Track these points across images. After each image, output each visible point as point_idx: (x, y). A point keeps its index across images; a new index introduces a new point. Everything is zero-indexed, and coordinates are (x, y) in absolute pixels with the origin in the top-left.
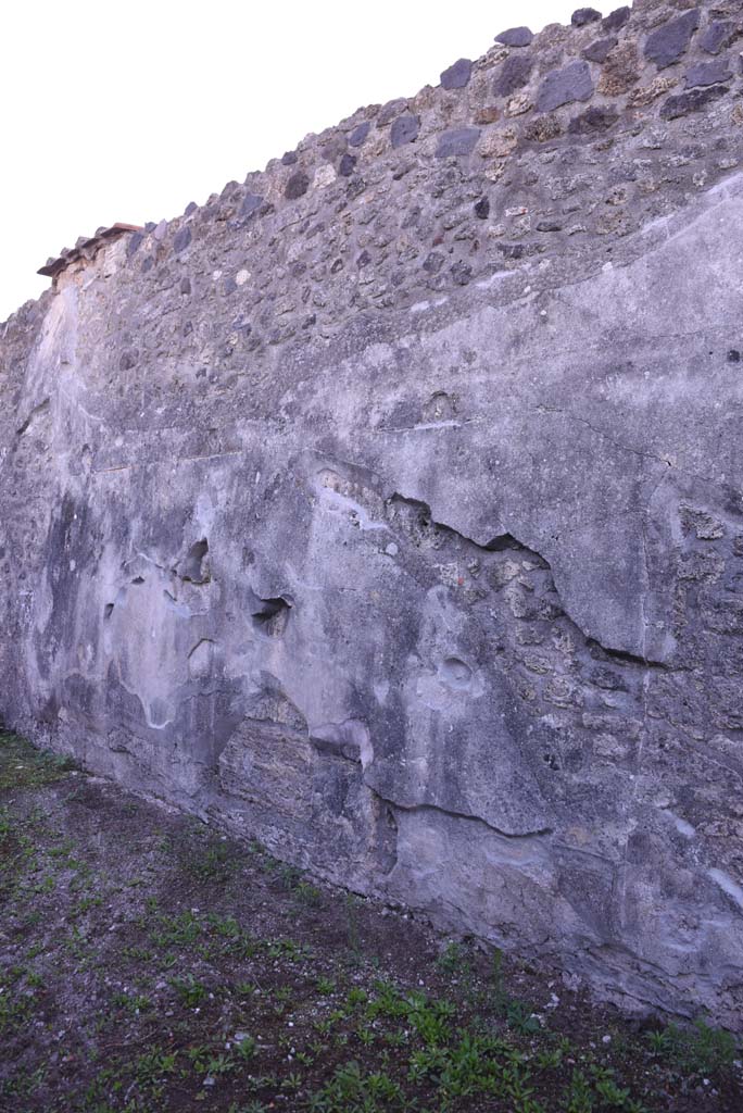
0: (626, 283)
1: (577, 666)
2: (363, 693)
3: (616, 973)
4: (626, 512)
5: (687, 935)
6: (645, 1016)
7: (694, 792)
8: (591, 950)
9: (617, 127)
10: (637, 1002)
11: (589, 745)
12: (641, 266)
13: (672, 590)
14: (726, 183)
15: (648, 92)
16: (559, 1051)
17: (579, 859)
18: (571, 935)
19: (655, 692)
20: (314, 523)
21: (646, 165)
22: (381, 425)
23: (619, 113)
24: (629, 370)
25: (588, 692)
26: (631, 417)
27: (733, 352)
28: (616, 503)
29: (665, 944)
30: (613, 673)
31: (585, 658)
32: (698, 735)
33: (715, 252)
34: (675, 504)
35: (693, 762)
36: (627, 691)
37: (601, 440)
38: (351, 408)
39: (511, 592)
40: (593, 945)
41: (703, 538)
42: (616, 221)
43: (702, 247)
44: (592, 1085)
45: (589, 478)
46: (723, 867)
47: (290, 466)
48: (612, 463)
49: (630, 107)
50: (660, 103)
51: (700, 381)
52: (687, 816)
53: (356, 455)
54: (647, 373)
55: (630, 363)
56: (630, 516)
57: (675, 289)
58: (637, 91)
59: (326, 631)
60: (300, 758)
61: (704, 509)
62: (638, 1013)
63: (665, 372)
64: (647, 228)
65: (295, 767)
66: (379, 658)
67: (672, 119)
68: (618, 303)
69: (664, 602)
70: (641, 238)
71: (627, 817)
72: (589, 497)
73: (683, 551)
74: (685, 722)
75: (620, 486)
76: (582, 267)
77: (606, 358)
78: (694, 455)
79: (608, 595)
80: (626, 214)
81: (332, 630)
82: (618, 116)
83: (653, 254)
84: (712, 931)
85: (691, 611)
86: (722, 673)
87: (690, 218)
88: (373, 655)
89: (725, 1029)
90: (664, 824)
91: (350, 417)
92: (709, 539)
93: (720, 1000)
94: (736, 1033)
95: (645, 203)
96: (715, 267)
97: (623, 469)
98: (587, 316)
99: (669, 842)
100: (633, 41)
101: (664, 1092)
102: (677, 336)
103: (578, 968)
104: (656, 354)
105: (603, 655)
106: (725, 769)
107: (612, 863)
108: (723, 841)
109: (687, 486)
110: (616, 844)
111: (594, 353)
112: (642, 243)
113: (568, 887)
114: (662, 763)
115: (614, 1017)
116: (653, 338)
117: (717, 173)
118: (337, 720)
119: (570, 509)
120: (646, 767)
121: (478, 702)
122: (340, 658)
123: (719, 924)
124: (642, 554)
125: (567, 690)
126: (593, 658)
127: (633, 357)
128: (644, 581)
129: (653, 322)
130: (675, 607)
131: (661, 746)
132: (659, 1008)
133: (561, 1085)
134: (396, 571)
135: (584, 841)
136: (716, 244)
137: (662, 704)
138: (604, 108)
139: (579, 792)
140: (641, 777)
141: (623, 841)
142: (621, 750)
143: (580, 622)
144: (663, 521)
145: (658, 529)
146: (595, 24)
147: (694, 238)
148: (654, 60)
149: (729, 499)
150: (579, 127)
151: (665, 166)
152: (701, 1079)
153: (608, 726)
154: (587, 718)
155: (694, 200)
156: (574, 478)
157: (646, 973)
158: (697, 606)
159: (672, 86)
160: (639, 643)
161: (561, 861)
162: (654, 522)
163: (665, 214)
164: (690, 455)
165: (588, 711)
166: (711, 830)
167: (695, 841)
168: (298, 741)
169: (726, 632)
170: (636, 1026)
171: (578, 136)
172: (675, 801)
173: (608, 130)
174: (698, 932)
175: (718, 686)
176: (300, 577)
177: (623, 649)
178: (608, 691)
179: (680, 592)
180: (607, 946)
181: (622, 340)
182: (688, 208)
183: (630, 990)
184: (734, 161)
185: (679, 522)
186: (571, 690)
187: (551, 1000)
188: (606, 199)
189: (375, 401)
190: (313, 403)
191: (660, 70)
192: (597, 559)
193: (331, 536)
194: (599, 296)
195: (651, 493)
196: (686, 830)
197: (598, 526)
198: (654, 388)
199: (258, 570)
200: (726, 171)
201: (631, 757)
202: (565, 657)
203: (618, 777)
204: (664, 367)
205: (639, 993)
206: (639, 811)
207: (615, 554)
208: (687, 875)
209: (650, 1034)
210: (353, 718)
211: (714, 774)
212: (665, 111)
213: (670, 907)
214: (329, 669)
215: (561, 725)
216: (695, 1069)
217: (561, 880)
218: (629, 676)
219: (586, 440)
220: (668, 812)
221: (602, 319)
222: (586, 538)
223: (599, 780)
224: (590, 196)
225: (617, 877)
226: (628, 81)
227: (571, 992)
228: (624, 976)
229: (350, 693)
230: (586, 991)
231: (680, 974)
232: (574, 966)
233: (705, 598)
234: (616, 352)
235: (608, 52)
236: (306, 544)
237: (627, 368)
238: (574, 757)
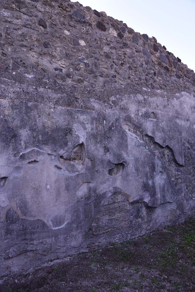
1: (175, 168)
2: (146, 184)
10: (184, 220)
11: (177, 182)
17: (180, 201)
19: (183, 171)
20: (128, 140)
22: (142, 116)
25: (177, 173)
26: (179, 126)
28: (179, 141)
37: (177, 129)
38: (134, 109)
39: (166, 156)
43: (184, 102)
45: (176, 136)
47: (116, 121)
51: (185, 123)
53: (137, 122)
58: (172, 69)
59: (135, 170)
60: (125, 209)
65: (124, 213)
66: (149, 174)
67: (177, 78)
68: (177, 106)
72: (176, 139)
79: (180, 156)
81: (137, 170)
86: (188, 166)
88: (147, 174)
91: (134, 111)
93: (190, 212)
95: (175, 90)
96: (185, 106)
97: (179, 135)
98: (173, 106)
100: (171, 60)
103: (178, 220)
105: (178, 166)
107: (183, 199)
111: (175, 114)
116: (180, 114)
117: (182, 90)
118: (140, 193)
121: (165, 179)
122: (140, 177)
123: (191, 202)
124: (182, 149)
128: (183, 153)
129: (180, 111)
131: (184, 179)
134: (149, 153)
138: (168, 68)
141: (184, 195)
143: (178, 161)
147: (183, 100)
150: (165, 68)
153: (179, 178)
156: (174, 135)
159: (175, 72)
161: (178, 203)
163: (178, 93)
164: (185, 134)
165: (177, 176)
167: (188, 192)
168: (124, 204)
169: (188, 160)
173: (169, 72)
176: (128, 156)
178: (179, 172)
180: (182, 214)
186: (175, 173)
189: (140, 109)
190: (122, 103)
191: (174, 67)
192: (178, 150)
193: (133, 144)
194: (175, 103)
198: (181, 122)
199: (112, 154)
201: (182, 182)
208: (188, 197)
210: (144, 191)
212: (176, 76)
213: (187, 203)
214: (137, 180)
215: (174, 180)
217: (177, 206)
219: (175, 129)
221: (175, 108)
222: (177, 146)
226: (171, 66)
229: (143, 185)
236: (127, 146)
237: (178, 118)
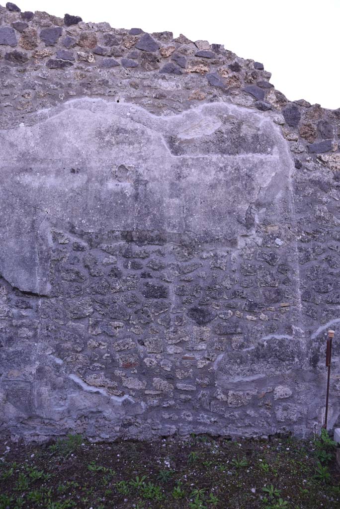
0: (30, 134)
1: (9, 300)
3: (35, 428)
4: (29, 232)
5: (62, 403)
6: (48, 441)
7: (61, 346)
8: (23, 422)
9: (27, 64)
10: (44, 437)
11: (16, 334)
12: (36, 127)
13: (49, 265)
14: (72, 101)
15: (41, 53)
16: (12, 469)
17: (15, 384)
18: (14, 418)
19: (44, 307)
21: (40, 85)
23: (29, 58)
24: (30, 172)
25: (15, 311)
26: (31, 192)
27: (73, 169)
28: (25, 228)
29: (54, 409)
30: (25, 301)
31: (13, 296)
32: (61, 323)
33: (66, 128)
34: (50, 229)
35: (60, 334)
36: (32, 308)
37: (18, 201)
40: (24, 419)
41: (61, 243)
42: (26, 105)
43: (62, 125)
44: (28, 476)
45: (12, 217)
46: (74, 373)
48: (23, 211)
49: (33, 57)
50: (46, 60)
51: (60, 180)
52: (60, 356)
54: (38, 174)
55: (31, 169)
56: (31, 234)
57: (51, 140)
58: (37, 52)
61: (61, 232)
62: (45, 441)
63: (46, 174)
64: (40, 112)
67: (51, 68)
68: (26, 142)
69: (46, 270)
70: (36, 116)
71: (35, 361)
72: (13, 225)
73: (53, 248)
74: (56, 318)
75: (26, 221)
76: (10, 122)
77: (21, 165)
78: (57, 209)
79: (22, 268)
80: (31, 103)
82: (28, 59)
83: (42, 123)
84: (72, 399)
85: (57, 273)
86: (70, 297)
87: (58, 112)
89: (78, 434)
90: (51, 361)
92: (63, 244)
93: (76, 424)
94: (82, 434)
95: (39, 101)
96: (67, 134)
97: (27, 214)
98: (12, 145)
99: (53, 368)
100: (35, 29)
101: (57, 466)
102: (51, 159)
103: (18, 432)
104: (42, 166)
105: (20, 294)
106: (73, 335)
107: (30, 382)
108: (74, 363)
109: (54, 222)
110: (31, 373)
111: (15, 162)
112: (37, 118)
113: (11, 397)
114: (48, 336)
115: (36, 446)
116: (41, 159)
117: (68, 97)
119: (3, 230)
120: (41, 339)
123: (74, 395)
124: (36, 250)
125: (5, 311)
126: (17, 296)
127: (33, 166)
128: (37, 261)
129: (41, 153)
130: (50, 272)
131: (47, 329)
132: (54, 436)
133: (14, 482)
135: (17, 376)
136: (67, 124)
137: (47, 312)
138: (22, 53)
139: (14, 355)
140: (40, 344)
141: (34, 372)
142: (31, 334)
143: (10, 280)
144: (45, 236)
145: (43, 239)
146: (17, 13)
147: (58, 121)
148: (44, 41)
149: (71, 228)
150: (10, 57)
151: (48, 87)
152: (70, 455)
153: (24, 324)
154: (15, 322)
155: (59, 104)
156: (5, 217)
157: (47, 423)
158: (59, 271)
159: (51, 55)
160: (36, 287)
161: (7, 387)
162: (41, 237)
163: (47, 108)
164: (55, 209)
165: (15, 319)
166: (69, 359)
167: (63, 365)
169: (71, 281)
170: (44, 446)
171: (9, 62)
172: (54, 351)
173: (23, 64)
174: (67, 401)
175: (69, 302)
177: (29, 291)
178: (23, 309)
179: (52, 266)
180: (30, 418)
181: (27, 158)
182: (57, 107)
183: (41, 433)
184: (75, 94)
185: (51, 236)
186: (7, 311)
187: (6, 449)
188: (22, 94)
191: (46, 46)
192: (17, 253)
194: (18, 137)
195: (40, 224)
196: (59, 361)
197: (17, 238)
198: (41, 180)
200: (72, 96)
201: (35, 336)
202: (3, 297)
203: (30, 345)
204: (45, 172)
205: (45, 433)
206: (40, 358)
207: (24, 250)
208: (61, 379)
209: (51, 447)
211: (69, 337)
212: (48, 64)
213: (55, 394)
215: (3, 327)
216: (68, 452)
217: (7, 396)
218: (32, 302)
219: (11, 200)
220: (52, 356)
221: (19, 147)
222: (11, 244)
223: (21, 348)
224: (15, 91)
225: (32, 387)
226: (33, 45)
227: (15, 443)
228: (38, 428)
230: (22, 440)
231: (61, 419)
232: (15, 432)
233: (62, 268)
234: (25, 163)
235: (24, 29)
237: (29, 170)
238: (10, 340)
